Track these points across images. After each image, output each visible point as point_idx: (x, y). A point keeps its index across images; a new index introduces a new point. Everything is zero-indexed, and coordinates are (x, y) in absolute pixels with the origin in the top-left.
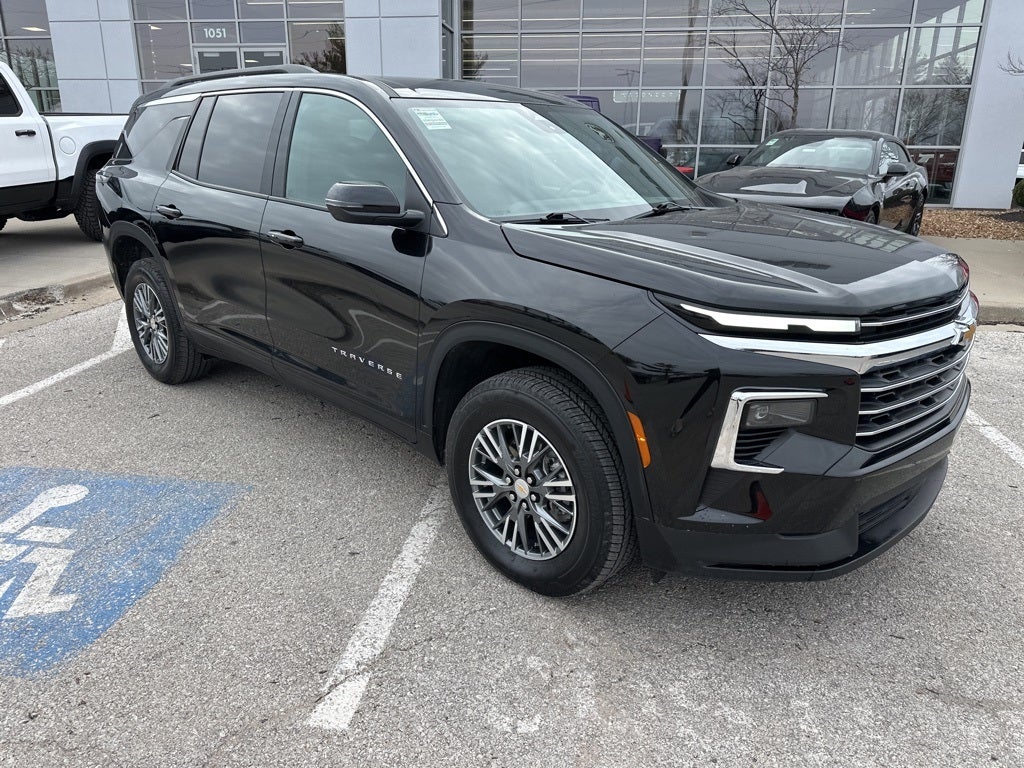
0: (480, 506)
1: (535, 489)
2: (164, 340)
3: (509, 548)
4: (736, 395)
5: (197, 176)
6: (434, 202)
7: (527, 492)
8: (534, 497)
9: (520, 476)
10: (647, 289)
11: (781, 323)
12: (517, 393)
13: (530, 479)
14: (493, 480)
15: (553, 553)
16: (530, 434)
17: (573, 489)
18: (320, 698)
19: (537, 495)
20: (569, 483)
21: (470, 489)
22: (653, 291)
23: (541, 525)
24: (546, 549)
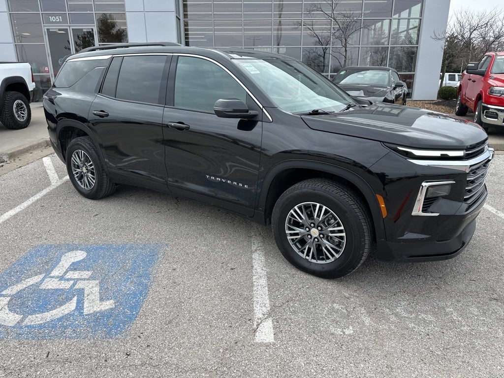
0: (291, 243)
1: (323, 232)
2: (92, 178)
3: (308, 260)
4: (424, 184)
5: (115, 95)
6: (263, 107)
7: (318, 234)
8: (321, 236)
9: (314, 227)
10: (380, 141)
11: (438, 153)
12: (315, 190)
13: (319, 228)
14: (298, 230)
15: (332, 259)
16: (320, 208)
17: (344, 231)
18: (255, 331)
19: (323, 235)
20: (342, 228)
21: (286, 235)
22: (383, 142)
23: (326, 248)
24: (328, 258)
